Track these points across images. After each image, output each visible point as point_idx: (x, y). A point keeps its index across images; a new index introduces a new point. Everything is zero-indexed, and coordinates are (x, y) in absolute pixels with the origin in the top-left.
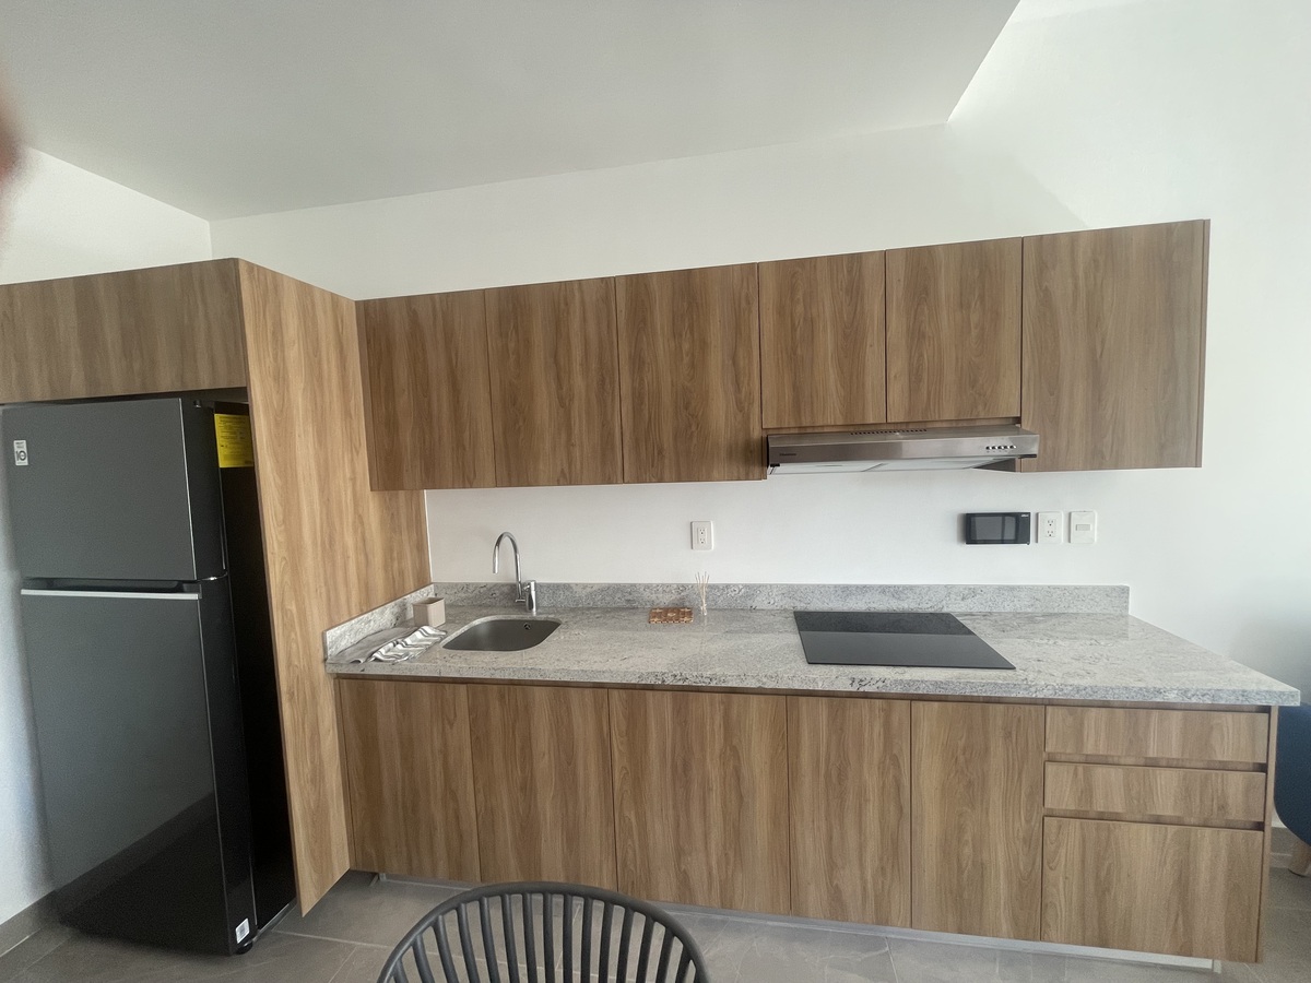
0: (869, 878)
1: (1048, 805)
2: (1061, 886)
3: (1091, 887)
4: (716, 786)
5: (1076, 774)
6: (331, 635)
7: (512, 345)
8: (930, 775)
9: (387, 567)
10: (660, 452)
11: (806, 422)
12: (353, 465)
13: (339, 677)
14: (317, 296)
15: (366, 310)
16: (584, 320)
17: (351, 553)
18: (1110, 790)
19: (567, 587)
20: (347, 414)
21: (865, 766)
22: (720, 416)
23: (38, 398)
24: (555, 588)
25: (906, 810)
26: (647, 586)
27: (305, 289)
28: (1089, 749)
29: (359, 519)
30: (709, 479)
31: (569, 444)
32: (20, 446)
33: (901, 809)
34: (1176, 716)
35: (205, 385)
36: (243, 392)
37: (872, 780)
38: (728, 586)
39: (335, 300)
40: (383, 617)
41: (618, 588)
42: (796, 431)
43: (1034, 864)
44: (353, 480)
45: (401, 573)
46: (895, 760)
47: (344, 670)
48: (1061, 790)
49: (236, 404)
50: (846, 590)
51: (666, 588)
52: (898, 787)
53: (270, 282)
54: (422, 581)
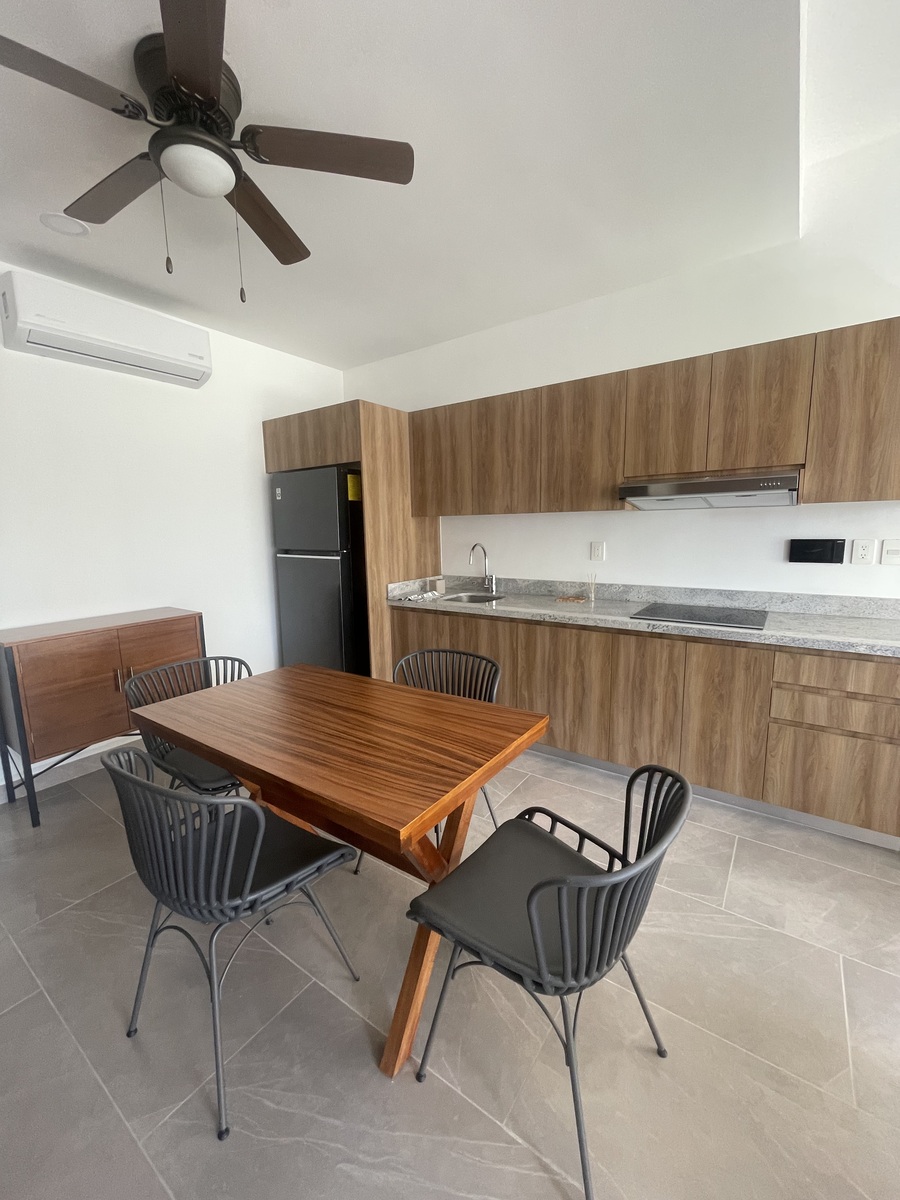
0: (655, 747)
1: (772, 715)
2: (778, 768)
3: (799, 773)
4: (570, 681)
5: (793, 697)
6: (391, 586)
7: (484, 432)
8: (695, 688)
9: (418, 561)
10: (562, 494)
11: (652, 471)
12: (404, 502)
13: (393, 608)
14: (390, 411)
15: (413, 418)
16: (523, 415)
17: (401, 548)
18: (817, 709)
19: (514, 580)
20: (402, 475)
21: (657, 679)
22: (598, 471)
23: (284, 469)
24: (508, 581)
25: (680, 708)
26: (561, 583)
27: (385, 409)
28: (804, 681)
29: (405, 529)
30: (589, 509)
31: (512, 489)
32: (278, 491)
33: (676, 707)
34: (870, 666)
35: (345, 461)
36: (359, 464)
37: (660, 689)
38: (611, 585)
39: (398, 412)
40: (415, 585)
41: (545, 583)
42: (646, 478)
43: (760, 751)
44: (403, 510)
45: (425, 565)
46: (675, 679)
47: (395, 604)
48: (782, 705)
49: (355, 469)
50: (693, 592)
51: (573, 584)
52: (675, 694)
53: (371, 407)
54: (437, 572)
